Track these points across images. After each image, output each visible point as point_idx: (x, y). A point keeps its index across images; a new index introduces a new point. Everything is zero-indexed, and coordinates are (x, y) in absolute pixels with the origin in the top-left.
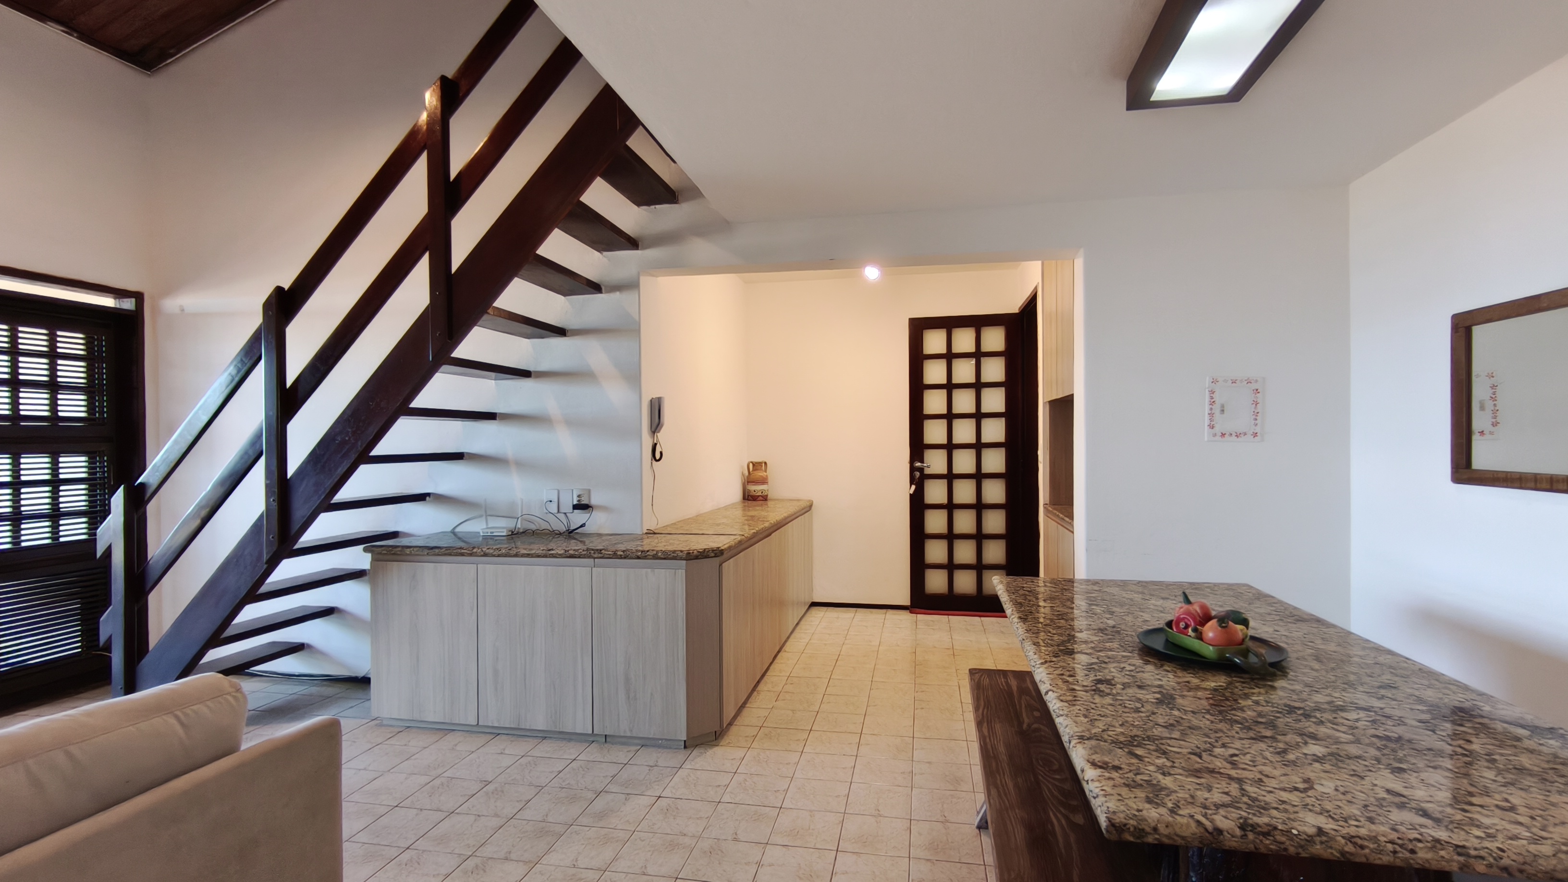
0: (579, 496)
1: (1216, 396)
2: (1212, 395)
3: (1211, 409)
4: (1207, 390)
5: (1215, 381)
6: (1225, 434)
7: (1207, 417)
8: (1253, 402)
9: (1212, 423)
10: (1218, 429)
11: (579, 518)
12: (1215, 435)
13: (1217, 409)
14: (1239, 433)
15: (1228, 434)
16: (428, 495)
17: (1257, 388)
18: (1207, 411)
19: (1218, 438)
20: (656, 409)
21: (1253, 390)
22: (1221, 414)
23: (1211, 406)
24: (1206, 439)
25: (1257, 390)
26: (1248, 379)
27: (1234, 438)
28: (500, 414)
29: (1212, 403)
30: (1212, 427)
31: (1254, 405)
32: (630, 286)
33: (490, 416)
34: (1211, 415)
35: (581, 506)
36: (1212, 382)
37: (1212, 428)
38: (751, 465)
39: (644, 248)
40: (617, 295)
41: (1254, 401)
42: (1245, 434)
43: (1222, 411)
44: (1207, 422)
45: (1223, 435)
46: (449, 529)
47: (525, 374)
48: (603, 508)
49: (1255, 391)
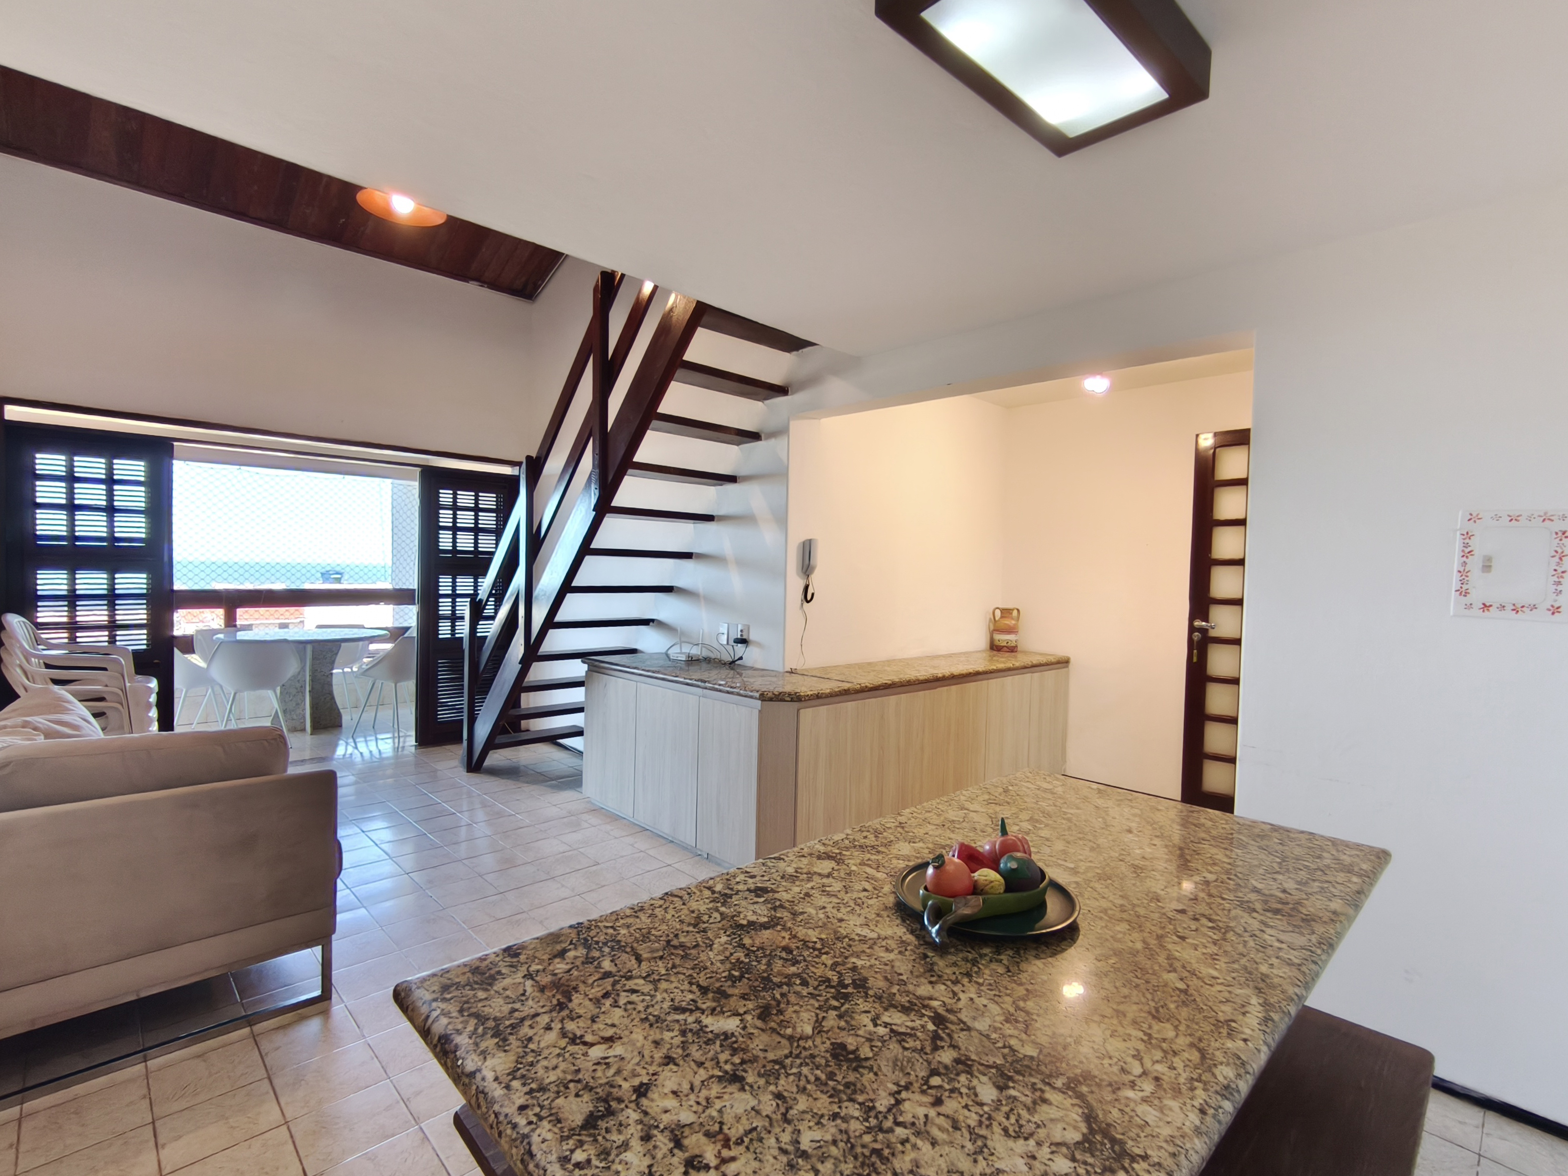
0: (742, 631)
1: (1474, 543)
2: (1467, 541)
3: (1465, 564)
4: (1458, 533)
5: (1472, 518)
6: (1491, 606)
7: (1456, 577)
8: (1555, 554)
9: (1465, 587)
10: (1477, 596)
11: (740, 649)
12: (1470, 606)
13: (1475, 564)
14: (1519, 606)
15: (1495, 605)
16: (653, 620)
17: (1564, 530)
18: (1456, 566)
19: (1476, 611)
20: (807, 550)
21: (1557, 533)
22: (1483, 572)
23: (1464, 559)
24: (1452, 614)
25: (1564, 533)
26: (1546, 513)
27: (1509, 613)
28: (697, 554)
29: (1467, 553)
30: (1463, 593)
31: (1557, 559)
32: (781, 432)
33: (687, 556)
34: (1464, 574)
35: (743, 641)
36: (1470, 520)
37: (1465, 596)
38: (998, 613)
39: (792, 394)
40: (772, 442)
41: (1556, 552)
42: (1535, 607)
43: (1487, 567)
44: (1455, 584)
45: (1486, 607)
46: (664, 651)
47: (708, 518)
48: (759, 645)
49: (1560, 534)
